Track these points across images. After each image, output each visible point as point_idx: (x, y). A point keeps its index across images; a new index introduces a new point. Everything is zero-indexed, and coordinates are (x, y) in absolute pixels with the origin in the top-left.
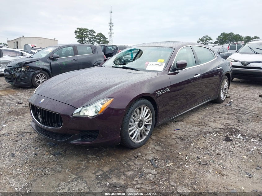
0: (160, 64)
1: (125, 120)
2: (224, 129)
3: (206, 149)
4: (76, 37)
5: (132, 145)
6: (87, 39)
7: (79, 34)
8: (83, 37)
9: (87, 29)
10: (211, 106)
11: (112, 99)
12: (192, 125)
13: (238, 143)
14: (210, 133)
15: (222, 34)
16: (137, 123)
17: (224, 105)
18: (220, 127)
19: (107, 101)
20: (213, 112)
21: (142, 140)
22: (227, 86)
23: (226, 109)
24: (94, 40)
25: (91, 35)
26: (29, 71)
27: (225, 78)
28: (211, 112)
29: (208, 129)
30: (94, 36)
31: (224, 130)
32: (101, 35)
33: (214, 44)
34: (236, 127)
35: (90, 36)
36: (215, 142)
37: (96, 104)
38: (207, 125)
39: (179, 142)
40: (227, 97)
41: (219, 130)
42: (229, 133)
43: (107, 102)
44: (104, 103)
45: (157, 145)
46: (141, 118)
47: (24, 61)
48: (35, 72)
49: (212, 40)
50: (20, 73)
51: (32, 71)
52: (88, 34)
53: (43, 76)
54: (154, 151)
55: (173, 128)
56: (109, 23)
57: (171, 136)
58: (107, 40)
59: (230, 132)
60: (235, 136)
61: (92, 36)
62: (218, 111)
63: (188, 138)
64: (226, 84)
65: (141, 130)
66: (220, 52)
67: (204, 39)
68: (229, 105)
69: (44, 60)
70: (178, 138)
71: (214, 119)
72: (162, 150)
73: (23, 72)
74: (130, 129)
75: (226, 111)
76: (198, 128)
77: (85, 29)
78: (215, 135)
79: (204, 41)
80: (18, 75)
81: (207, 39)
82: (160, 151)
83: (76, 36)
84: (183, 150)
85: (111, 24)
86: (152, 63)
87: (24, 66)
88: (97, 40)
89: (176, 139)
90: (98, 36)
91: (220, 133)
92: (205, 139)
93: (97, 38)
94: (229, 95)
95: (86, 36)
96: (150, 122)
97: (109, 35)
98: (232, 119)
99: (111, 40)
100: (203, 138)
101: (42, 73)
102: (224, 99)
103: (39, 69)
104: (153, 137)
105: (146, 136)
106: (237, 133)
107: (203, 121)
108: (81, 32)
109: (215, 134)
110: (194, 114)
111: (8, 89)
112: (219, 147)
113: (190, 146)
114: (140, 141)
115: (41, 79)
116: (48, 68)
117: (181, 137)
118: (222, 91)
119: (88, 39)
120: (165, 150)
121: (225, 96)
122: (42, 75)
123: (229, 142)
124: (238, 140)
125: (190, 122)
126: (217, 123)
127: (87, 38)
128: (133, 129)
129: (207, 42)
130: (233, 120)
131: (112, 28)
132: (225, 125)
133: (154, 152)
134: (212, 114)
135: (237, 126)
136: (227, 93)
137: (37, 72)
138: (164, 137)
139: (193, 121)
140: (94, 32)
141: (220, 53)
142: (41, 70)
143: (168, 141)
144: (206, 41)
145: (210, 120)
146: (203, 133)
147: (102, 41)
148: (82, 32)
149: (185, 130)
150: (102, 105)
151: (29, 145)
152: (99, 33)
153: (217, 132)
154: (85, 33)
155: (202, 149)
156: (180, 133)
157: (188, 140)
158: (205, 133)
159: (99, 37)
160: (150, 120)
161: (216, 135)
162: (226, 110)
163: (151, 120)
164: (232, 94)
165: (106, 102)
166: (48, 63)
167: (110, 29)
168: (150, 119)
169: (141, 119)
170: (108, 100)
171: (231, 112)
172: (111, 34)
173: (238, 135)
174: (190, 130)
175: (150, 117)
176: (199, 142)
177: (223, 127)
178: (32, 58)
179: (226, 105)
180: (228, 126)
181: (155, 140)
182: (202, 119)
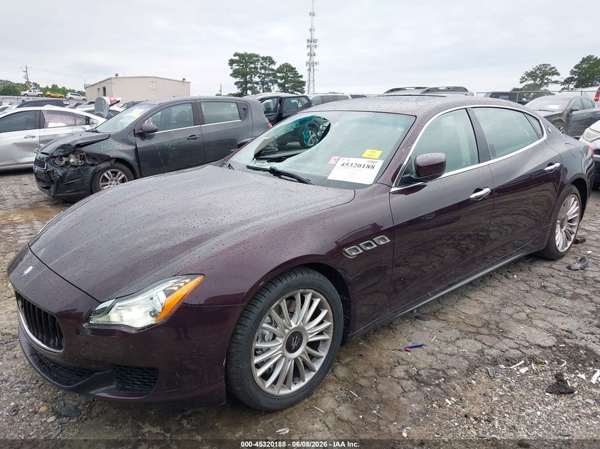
0: (369, 164)
1: (239, 337)
2: (554, 349)
3: (489, 421)
4: (231, 75)
5: (264, 403)
6: (256, 79)
7: (238, 67)
8: (247, 74)
9: (257, 56)
10: (526, 267)
11: (199, 279)
12: (461, 331)
13: (592, 402)
14: (509, 361)
15: (584, 61)
16: (281, 341)
17: (564, 268)
18: (542, 344)
19: (182, 284)
20: (528, 289)
21: (301, 385)
22: (576, 212)
23: (569, 280)
24: (271, 81)
25: (264, 68)
26: (85, 164)
27: (569, 193)
28: (523, 287)
29: (506, 347)
30: (273, 70)
31: (553, 352)
32: (287, 69)
33: (563, 84)
34: (592, 346)
35: (263, 71)
36: (521, 395)
37: (152, 292)
38: (502, 333)
39: (410, 391)
40: (576, 242)
41: (537, 352)
42: (568, 363)
43: (184, 287)
44: (173, 291)
45: (344, 401)
46: (294, 326)
47: (74, 141)
48: (98, 166)
49: (558, 74)
50: (65, 170)
51: (92, 165)
52: (259, 66)
53: (117, 177)
54: (330, 420)
55: (403, 341)
56: (308, 41)
57: (391, 369)
58: (301, 79)
59: (570, 359)
60: (583, 376)
61: (267, 72)
62: (545, 287)
63: (439, 378)
64: (573, 208)
65: (296, 359)
66: (574, 108)
67: (538, 72)
68: (578, 266)
69: (120, 137)
70: (411, 377)
71: (528, 311)
72: (354, 419)
73: (72, 166)
74: (257, 360)
75: (567, 287)
76: (476, 343)
77: (251, 56)
78: (523, 370)
79: (536, 77)
80: (61, 174)
81: (545, 74)
82: (347, 422)
83: (231, 72)
84: (415, 422)
85: (312, 42)
86: (345, 160)
87: (73, 152)
88: (279, 81)
89: (403, 379)
90: (280, 70)
91: (541, 363)
92: (492, 384)
93: (278, 74)
94: (584, 233)
95: (255, 71)
96: (328, 333)
97: (308, 67)
98: (583, 316)
99: (311, 79)
100: (484, 379)
101: (115, 168)
102: (566, 249)
103: (108, 159)
104: (341, 372)
105: (313, 374)
106: (591, 365)
107: (495, 318)
108: (242, 62)
109: (525, 365)
110: (472, 295)
111: (42, 204)
112: (529, 415)
113: (440, 406)
114: (295, 388)
115: (114, 182)
116: (130, 158)
117: (422, 372)
118: (562, 227)
119: (259, 77)
120: (363, 419)
121: (568, 238)
122: (115, 173)
123: (563, 397)
124: (594, 390)
125: (458, 323)
126: (536, 327)
127: (255, 75)
128: (268, 360)
129: (546, 81)
130: (584, 319)
131: (315, 51)
132: (557, 336)
133: (328, 423)
134: (527, 295)
135: (594, 339)
136: (575, 230)
137: (103, 166)
138: (371, 373)
139: (468, 316)
140: (273, 62)
141: (573, 110)
142: (113, 162)
143: (380, 387)
144: (542, 78)
145: (516, 316)
146: (488, 360)
147: (291, 81)
148: (246, 63)
149: (437, 349)
150: (167, 295)
151: (12, 379)
152: (284, 63)
153: (532, 359)
154: (251, 66)
155: (476, 419)
156: (421, 360)
157: (438, 385)
158: (495, 363)
159: (282, 73)
160: (327, 328)
161: (527, 369)
162: (569, 284)
163: (329, 327)
164: (594, 229)
165: (180, 287)
166: (131, 144)
167: (311, 55)
168: (326, 324)
169: (295, 328)
170: (187, 281)
171: (583, 292)
172: (311, 65)
173: (595, 372)
174: (450, 349)
175: (326, 318)
176: (469, 394)
177: (549, 341)
178: (96, 132)
179: (569, 268)
180: (567, 340)
181: (344, 380)
182: (494, 312)
